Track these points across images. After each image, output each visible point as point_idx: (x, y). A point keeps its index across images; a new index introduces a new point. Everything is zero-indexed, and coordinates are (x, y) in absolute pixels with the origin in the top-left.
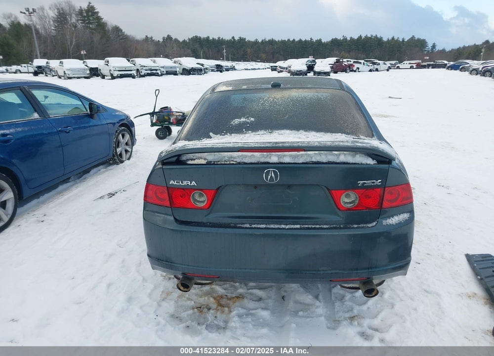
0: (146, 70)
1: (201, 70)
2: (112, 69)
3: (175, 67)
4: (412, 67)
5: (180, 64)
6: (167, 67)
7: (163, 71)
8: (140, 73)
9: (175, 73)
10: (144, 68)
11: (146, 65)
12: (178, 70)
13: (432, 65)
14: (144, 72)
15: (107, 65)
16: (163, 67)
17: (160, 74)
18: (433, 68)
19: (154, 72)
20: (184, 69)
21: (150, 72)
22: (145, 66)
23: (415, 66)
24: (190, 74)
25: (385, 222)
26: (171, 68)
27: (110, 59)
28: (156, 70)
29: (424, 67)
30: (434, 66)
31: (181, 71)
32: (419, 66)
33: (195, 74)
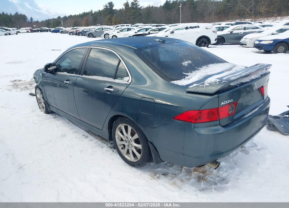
4: (28, 32)
13: (40, 30)
18: (41, 32)
23: (29, 31)
29: (35, 31)
30: (42, 31)
32: (32, 31)
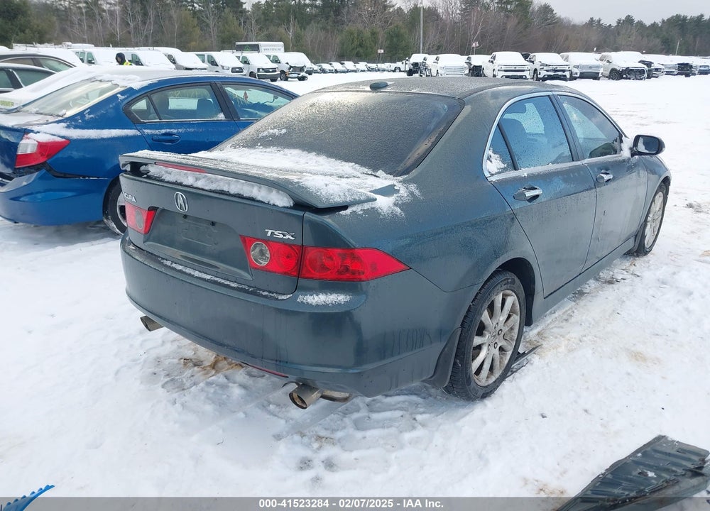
0: (547, 71)
1: (642, 72)
2: (497, 69)
3: (598, 67)
5: (608, 62)
6: (583, 67)
7: (576, 74)
8: (537, 75)
9: (595, 77)
10: (546, 68)
11: (549, 64)
12: (601, 71)
14: (543, 74)
15: (492, 62)
16: (577, 67)
17: (568, 76)
19: (560, 73)
20: (613, 71)
21: (552, 74)
22: (547, 65)
24: (622, 78)
25: (300, 298)
26: (591, 68)
27: (497, 54)
28: (564, 71)
31: (607, 73)
33: (629, 79)
